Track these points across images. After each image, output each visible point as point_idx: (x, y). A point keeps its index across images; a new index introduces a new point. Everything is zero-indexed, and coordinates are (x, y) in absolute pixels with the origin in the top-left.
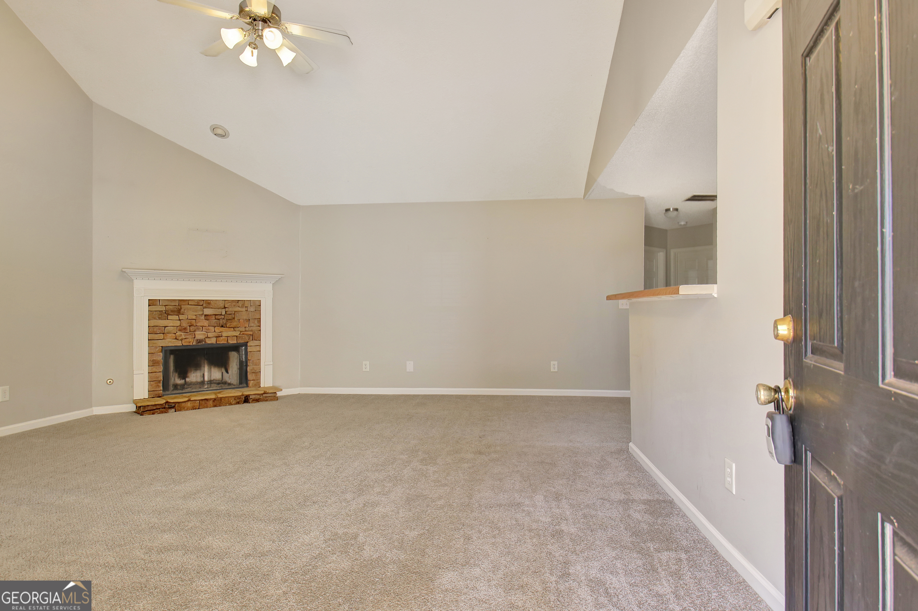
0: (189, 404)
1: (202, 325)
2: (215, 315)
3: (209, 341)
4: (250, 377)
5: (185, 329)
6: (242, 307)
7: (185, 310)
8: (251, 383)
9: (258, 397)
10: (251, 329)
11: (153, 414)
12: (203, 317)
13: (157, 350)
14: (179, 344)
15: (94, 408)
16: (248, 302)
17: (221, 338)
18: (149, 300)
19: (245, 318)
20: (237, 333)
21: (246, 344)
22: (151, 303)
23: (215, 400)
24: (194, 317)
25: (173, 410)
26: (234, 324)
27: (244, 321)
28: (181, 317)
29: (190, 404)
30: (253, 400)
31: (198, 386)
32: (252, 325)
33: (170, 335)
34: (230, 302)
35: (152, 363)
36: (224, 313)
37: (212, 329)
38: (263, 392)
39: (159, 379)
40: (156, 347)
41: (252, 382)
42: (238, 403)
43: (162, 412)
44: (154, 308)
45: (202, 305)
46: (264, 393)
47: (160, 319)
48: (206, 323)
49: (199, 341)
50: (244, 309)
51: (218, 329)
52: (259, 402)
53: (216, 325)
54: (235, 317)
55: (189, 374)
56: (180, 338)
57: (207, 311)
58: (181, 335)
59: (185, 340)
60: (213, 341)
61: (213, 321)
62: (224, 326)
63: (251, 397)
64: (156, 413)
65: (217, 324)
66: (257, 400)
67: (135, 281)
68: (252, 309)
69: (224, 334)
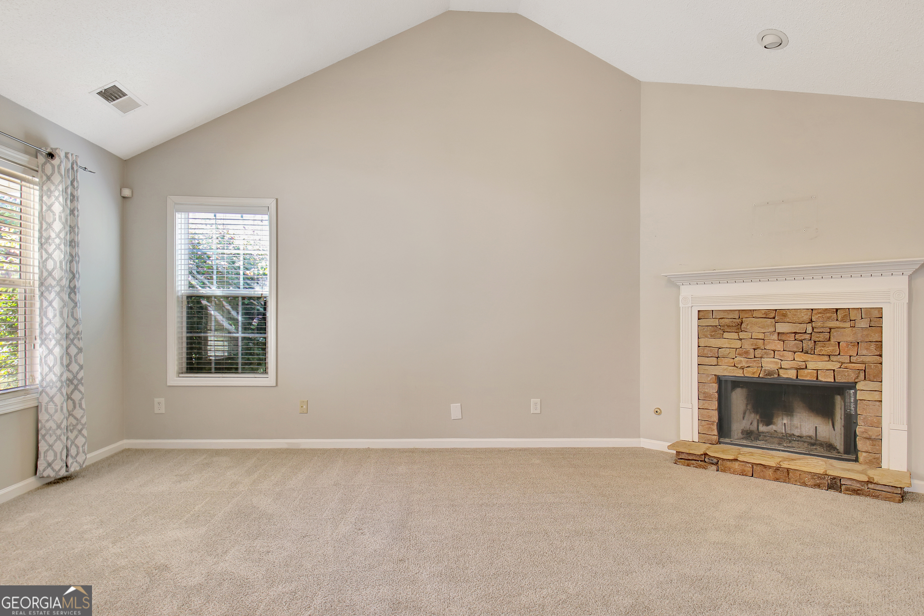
0: (736, 465)
1: (774, 348)
2: (795, 333)
3: (784, 374)
4: (860, 445)
5: (747, 353)
6: (843, 321)
7: (747, 325)
8: (862, 456)
9: (857, 486)
10: (860, 359)
11: (688, 465)
12: (775, 337)
13: (709, 379)
14: (739, 373)
15: (642, 440)
16: (855, 311)
17: (806, 371)
18: (699, 311)
19: (850, 339)
20: (835, 366)
21: (853, 386)
22: (702, 315)
23: (777, 469)
24: (761, 336)
25: (714, 467)
26: (830, 348)
27: (848, 345)
28: (742, 335)
29: (739, 465)
30: (847, 489)
31: (776, 440)
32: (865, 352)
33: (726, 360)
34: (820, 313)
35: (702, 396)
36: (809, 331)
37: (790, 355)
38: (866, 479)
39: (712, 420)
40: (708, 375)
41: (864, 454)
42: (818, 486)
43: (700, 467)
44: (704, 322)
45: (774, 318)
46: (868, 482)
47: (713, 337)
48: (779, 346)
49: (770, 373)
50: (848, 325)
51: (800, 357)
52: (858, 494)
53: (795, 350)
54: (832, 337)
55: (775, 420)
56: (739, 366)
57: (782, 328)
58: (741, 361)
59: (748, 369)
60: (792, 374)
61: (791, 344)
62: (809, 352)
63: (844, 483)
64: (692, 466)
65: (797, 347)
66: (856, 492)
67: (682, 287)
68: (864, 324)
69: (811, 365)
